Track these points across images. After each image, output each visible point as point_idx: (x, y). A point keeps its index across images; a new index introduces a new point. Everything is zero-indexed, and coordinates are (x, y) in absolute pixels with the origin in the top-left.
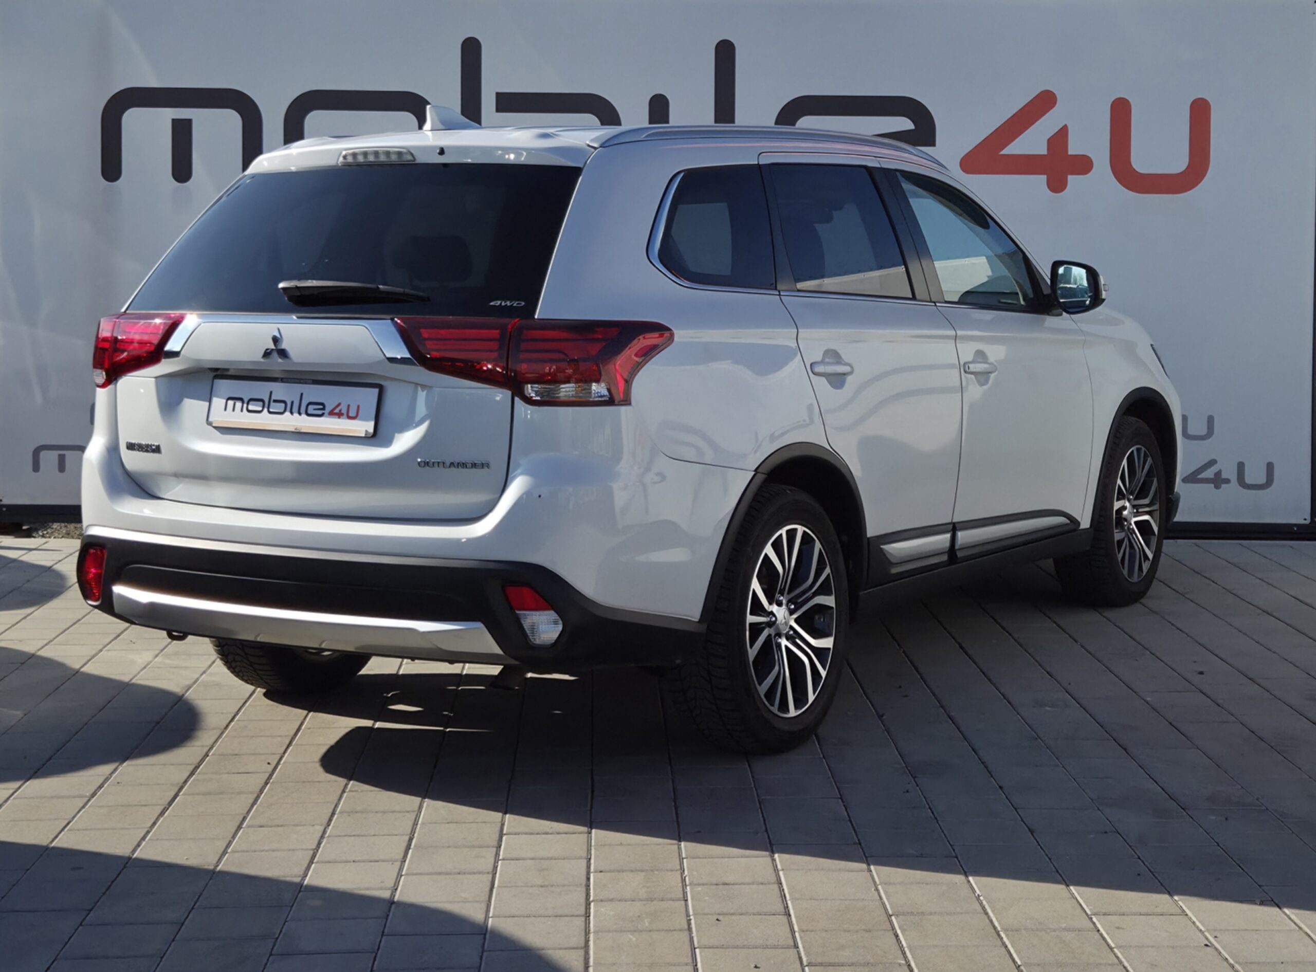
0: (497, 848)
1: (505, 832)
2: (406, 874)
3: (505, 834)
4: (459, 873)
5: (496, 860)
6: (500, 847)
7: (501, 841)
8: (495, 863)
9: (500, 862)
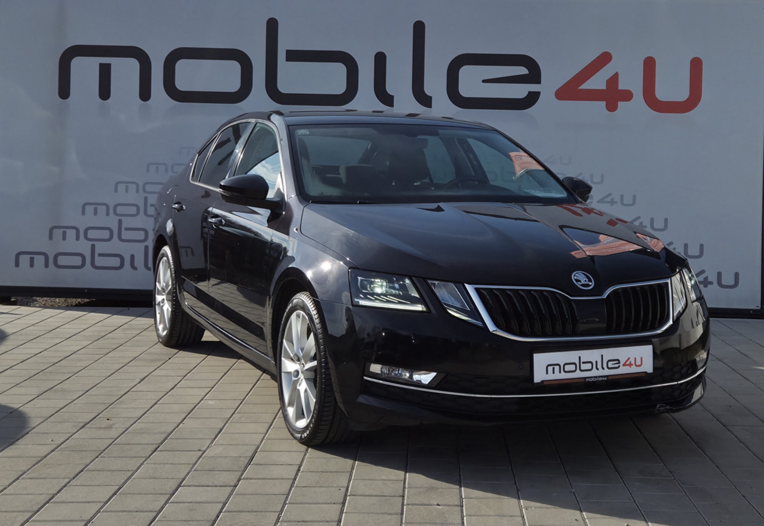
0: (171, 495)
1: (182, 485)
2: (103, 511)
3: (181, 486)
4: (137, 511)
5: (166, 502)
6: (173, 495)
7: (177, 491)
8: (164, 505)
9: (168, 504)
